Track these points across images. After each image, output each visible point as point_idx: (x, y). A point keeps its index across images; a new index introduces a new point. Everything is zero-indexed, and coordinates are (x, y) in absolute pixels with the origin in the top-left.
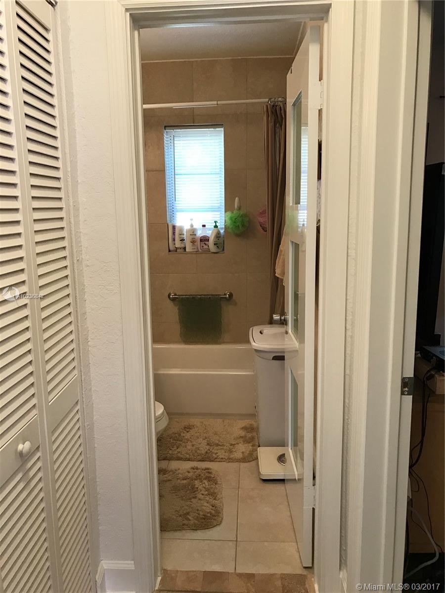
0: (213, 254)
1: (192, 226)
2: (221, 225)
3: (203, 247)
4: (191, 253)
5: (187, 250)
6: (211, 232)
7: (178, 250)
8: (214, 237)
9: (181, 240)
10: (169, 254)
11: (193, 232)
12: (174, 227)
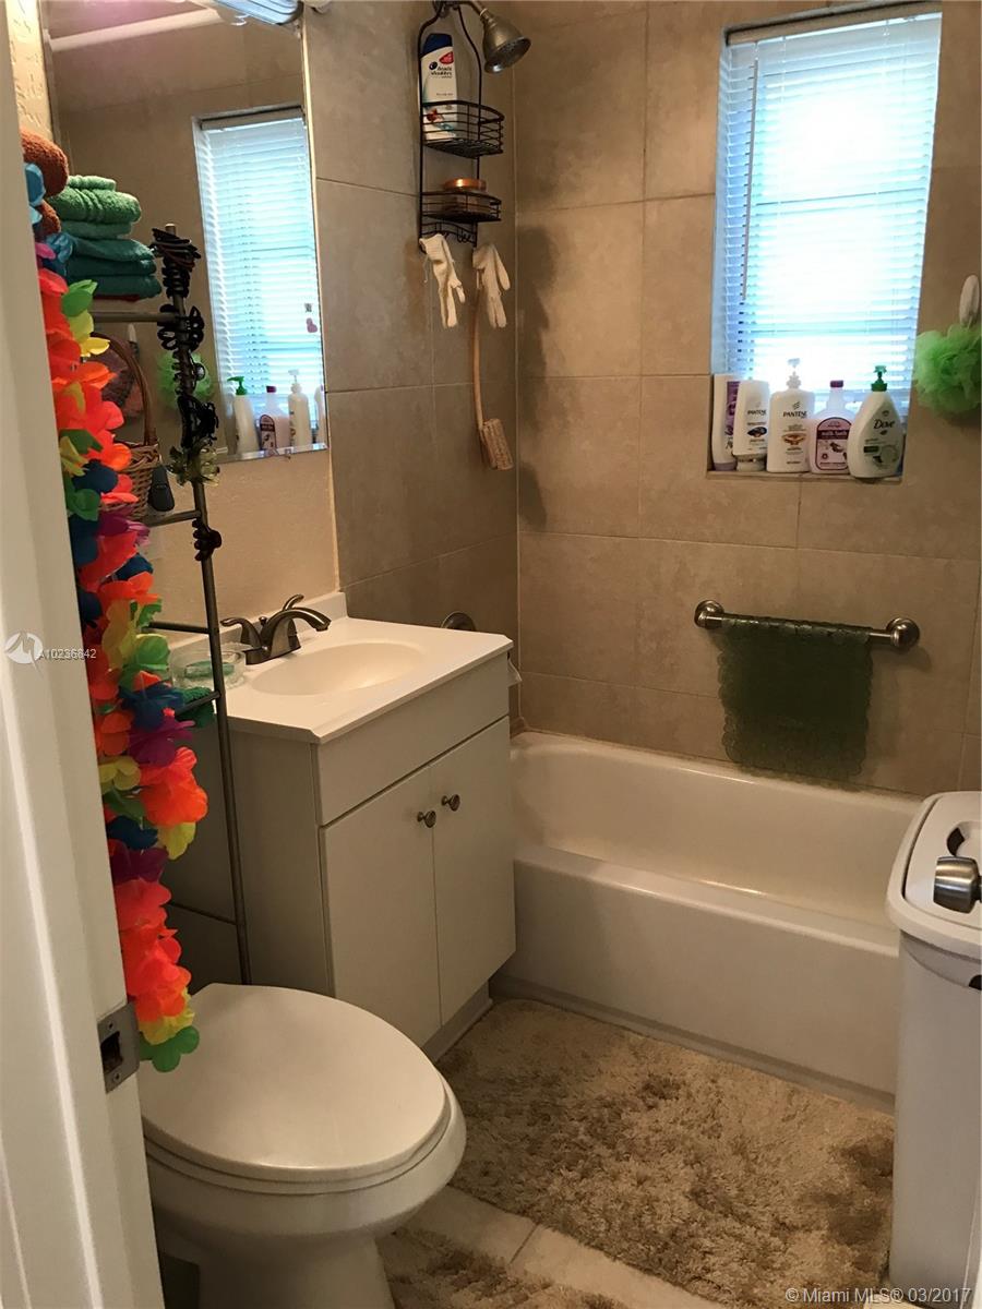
0: (859, 485)
1: (794, 382)
2: (898, 380)
3: (825, 456)
4: (782, 477)
5: (770, 467)
6: (859, 404)
7: (741, 466)
8: (868, 424)
9: (751, 433)
10: (708, 478)
11: (796, 405)
12: (733, 388)
